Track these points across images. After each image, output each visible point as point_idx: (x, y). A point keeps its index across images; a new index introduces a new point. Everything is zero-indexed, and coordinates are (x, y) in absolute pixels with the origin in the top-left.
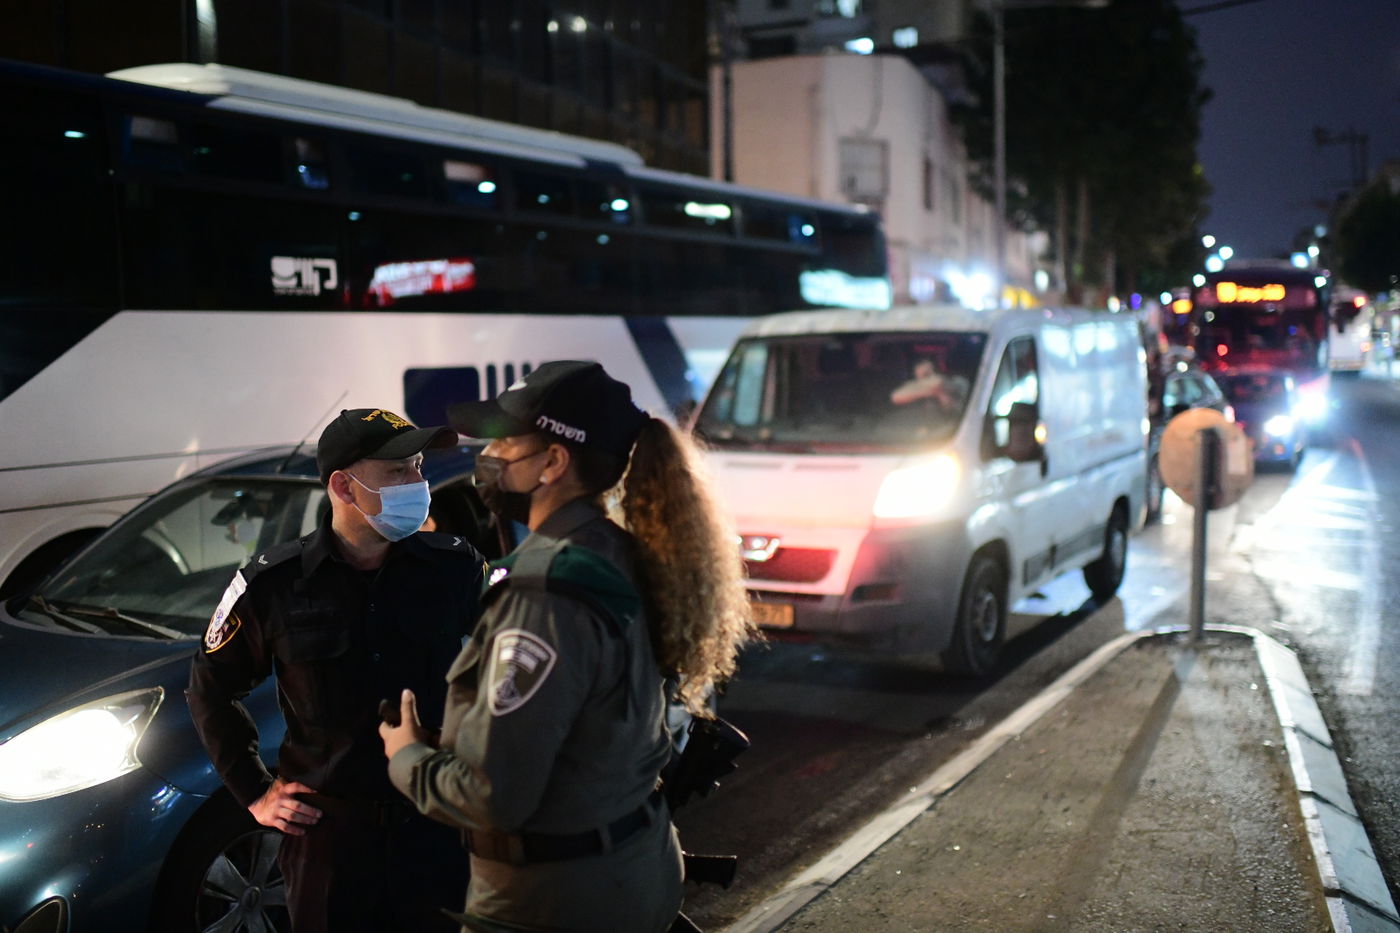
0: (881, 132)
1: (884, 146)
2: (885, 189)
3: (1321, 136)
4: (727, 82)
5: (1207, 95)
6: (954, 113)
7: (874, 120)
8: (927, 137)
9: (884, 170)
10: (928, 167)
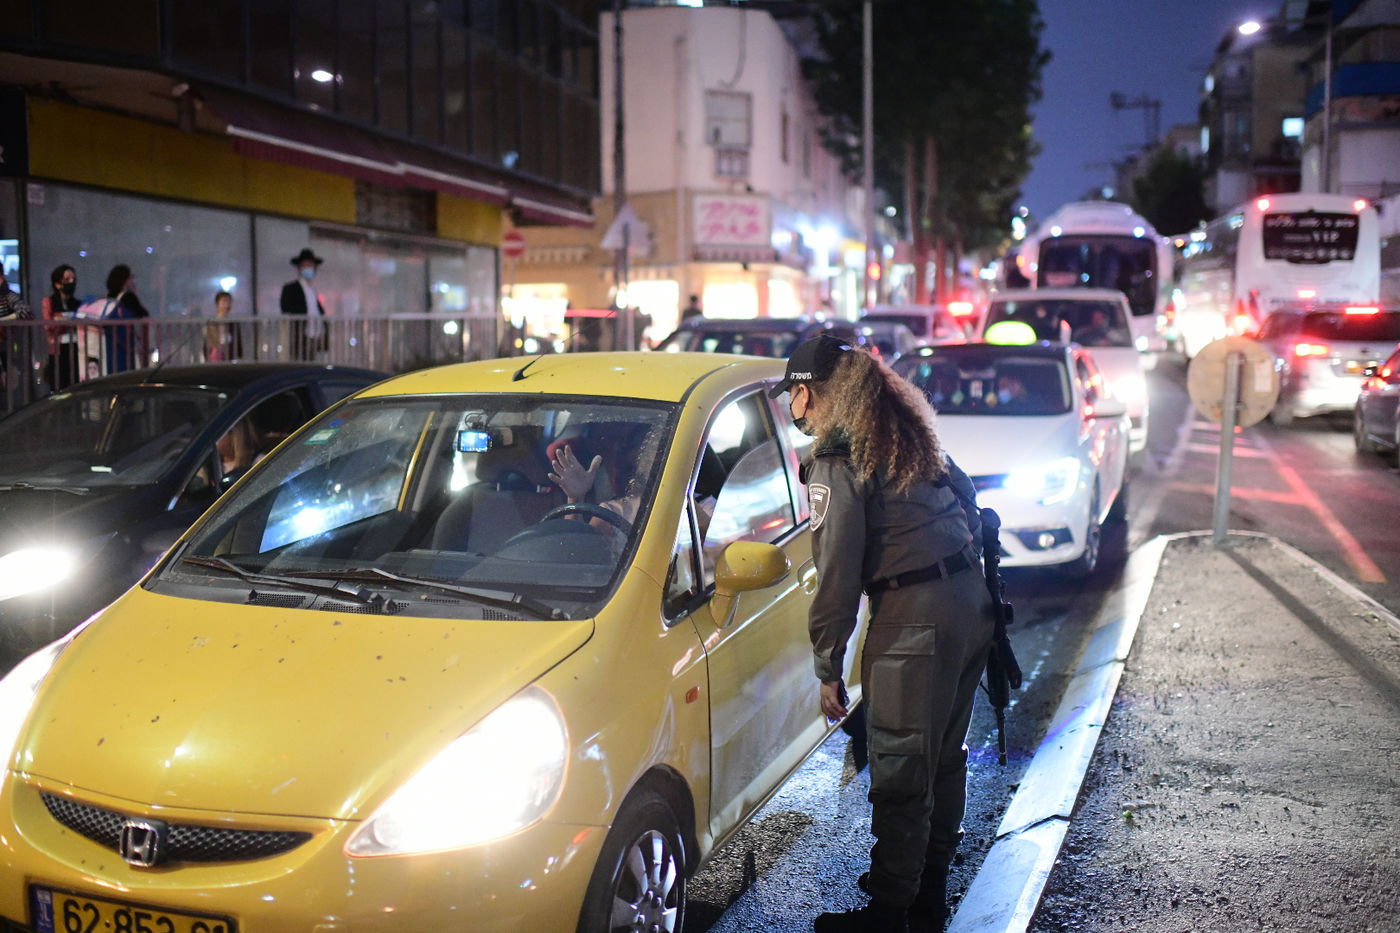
0: (743, 86)
1: (748, 98)
2: (749, 143)
3: (1117, 102)
4: (618, 30)
5: (1046, 57)
6: (807, 69)
7: (739, 74)
8: (785, 91)
9: (749, 122)
10: (785, 119)
